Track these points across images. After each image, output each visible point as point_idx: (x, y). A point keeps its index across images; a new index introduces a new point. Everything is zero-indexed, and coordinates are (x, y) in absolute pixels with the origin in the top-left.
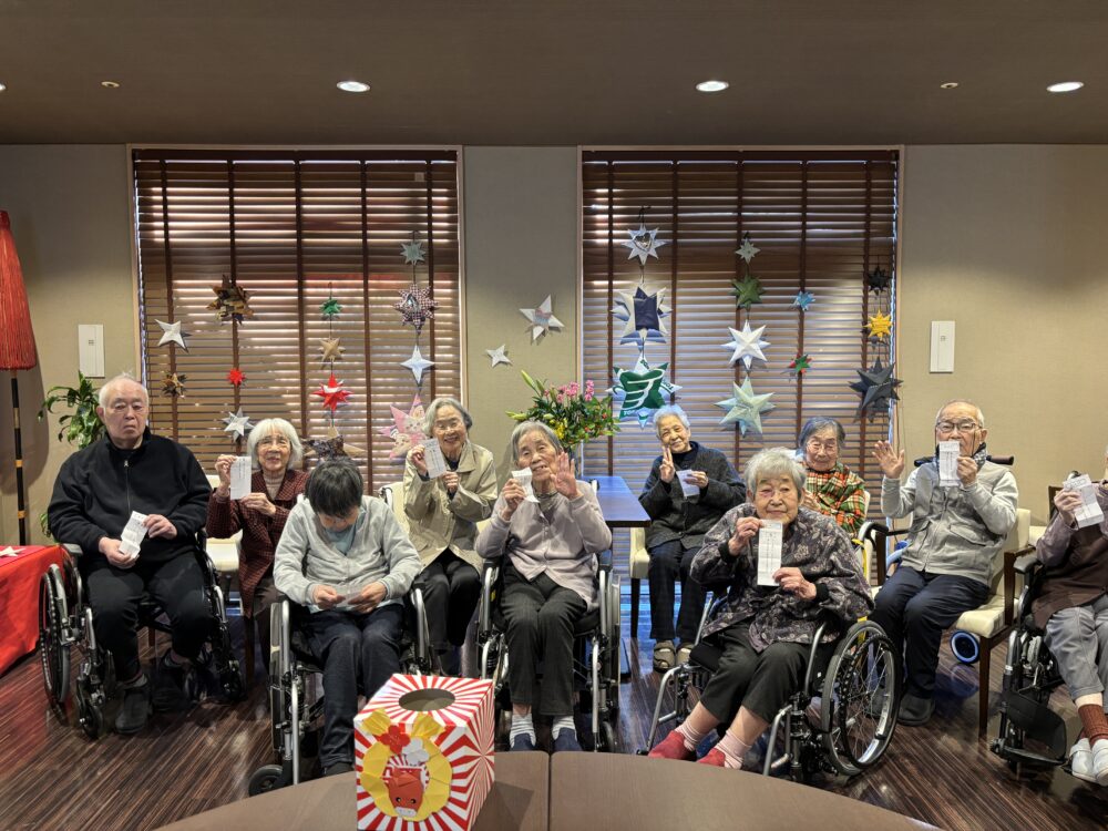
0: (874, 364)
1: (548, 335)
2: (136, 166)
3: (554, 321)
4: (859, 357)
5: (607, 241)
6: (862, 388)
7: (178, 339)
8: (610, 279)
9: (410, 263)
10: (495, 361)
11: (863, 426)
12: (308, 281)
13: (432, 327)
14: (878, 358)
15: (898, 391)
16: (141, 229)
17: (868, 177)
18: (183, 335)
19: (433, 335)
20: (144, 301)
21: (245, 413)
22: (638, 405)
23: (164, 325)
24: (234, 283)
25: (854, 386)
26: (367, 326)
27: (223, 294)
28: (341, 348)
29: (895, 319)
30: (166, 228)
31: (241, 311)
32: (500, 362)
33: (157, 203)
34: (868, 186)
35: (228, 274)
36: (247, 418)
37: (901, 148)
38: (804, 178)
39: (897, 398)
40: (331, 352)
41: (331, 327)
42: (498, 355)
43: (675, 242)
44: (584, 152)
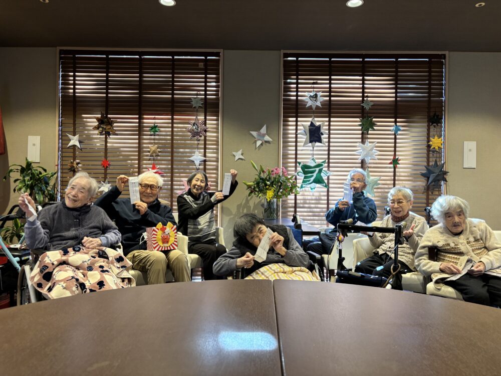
0: (433, 163)
1: (264, 145)
2: (61, 58)
3: (267, 138)
4: (425, 159)
5: (295, 98)
6: (426, 176)
7: (77, 144)
8: (297, 117)
9: (195, 107)
10: (237, 158)
11: (428, 196)
12: (145, 116)
13: (205, 140)
14: (436, 160)
15: (448, 177)
16: (62, 88)
17: (430, 68)
18: (80, 142)
19: (205, 144)
20: (62, 124)
21: (109, 182)
22: (310, 182)
23: (70, 136)
24: (107, 116)
25: (423, 175)
26: (172, 139)
27: (101, 121)
28: (159, 150)
29: (445, 139)
30: (74, 89)
31: (109, 131)
32: (239, 159)
33: (71, 76)
34: (430, 72)
35: (104, 112)
36: (110, 185)
37: (447, 53)
38: (397, 68)
39: (446, 181)
40: (154, 152)
41: (154, 139)
42: (238, 155)
43: (330, 99)
44: (284, 53)
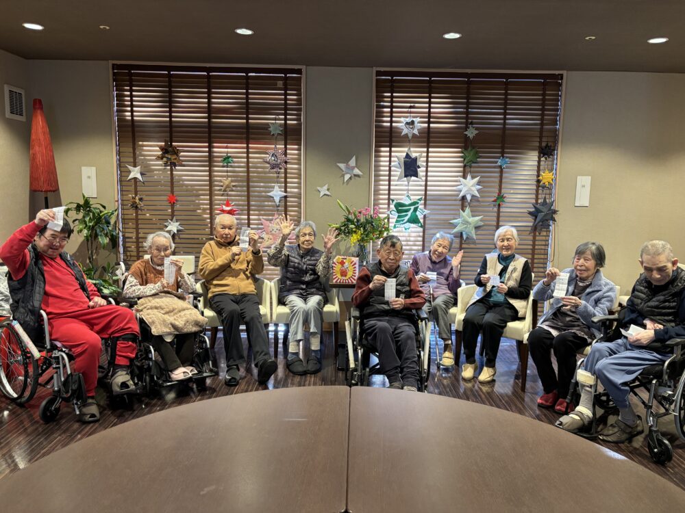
0: (542, 201)
1: (353, 179)
2: (114, 74)
3: (357, 171)
4: (534, 196)
5: (389, 124)
6: (534, 214)
7: (139, 176)
8: (390, 147)
9: (273, 135)
10: (322, 194)
11: (534, 237)
12: (215, 144)
13: (286, 173)
14: (545, 198)
15: (555, 216)
16: (117, 111)
17: (544, 90)
18: (142, 174)
19: (286, 178)
20: (119, 153)
21: (177, 221)
22: (405, 221)
23: (131, 168)
24: (171, 144)
25: (530, 213)
26: (248, 172)
27: (165, 150)
28: (234, 184)
29: (556, 174)
30: (132, 111)
31: (175, 161)
32: (325, 195)
33: (127, 96)
34: (544, 95)
35: (168, 139)
36: (178, 223)
37: (564, 73)
38: (506, 90)
39: (555, 221)
40: (228, 186)
41: (227, 171)
42: (324, 191)
43: (429, 126)
44: (377, 71)
